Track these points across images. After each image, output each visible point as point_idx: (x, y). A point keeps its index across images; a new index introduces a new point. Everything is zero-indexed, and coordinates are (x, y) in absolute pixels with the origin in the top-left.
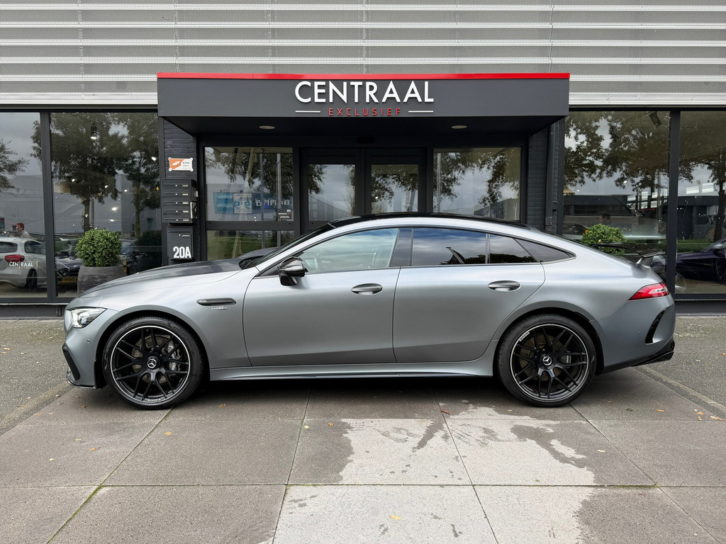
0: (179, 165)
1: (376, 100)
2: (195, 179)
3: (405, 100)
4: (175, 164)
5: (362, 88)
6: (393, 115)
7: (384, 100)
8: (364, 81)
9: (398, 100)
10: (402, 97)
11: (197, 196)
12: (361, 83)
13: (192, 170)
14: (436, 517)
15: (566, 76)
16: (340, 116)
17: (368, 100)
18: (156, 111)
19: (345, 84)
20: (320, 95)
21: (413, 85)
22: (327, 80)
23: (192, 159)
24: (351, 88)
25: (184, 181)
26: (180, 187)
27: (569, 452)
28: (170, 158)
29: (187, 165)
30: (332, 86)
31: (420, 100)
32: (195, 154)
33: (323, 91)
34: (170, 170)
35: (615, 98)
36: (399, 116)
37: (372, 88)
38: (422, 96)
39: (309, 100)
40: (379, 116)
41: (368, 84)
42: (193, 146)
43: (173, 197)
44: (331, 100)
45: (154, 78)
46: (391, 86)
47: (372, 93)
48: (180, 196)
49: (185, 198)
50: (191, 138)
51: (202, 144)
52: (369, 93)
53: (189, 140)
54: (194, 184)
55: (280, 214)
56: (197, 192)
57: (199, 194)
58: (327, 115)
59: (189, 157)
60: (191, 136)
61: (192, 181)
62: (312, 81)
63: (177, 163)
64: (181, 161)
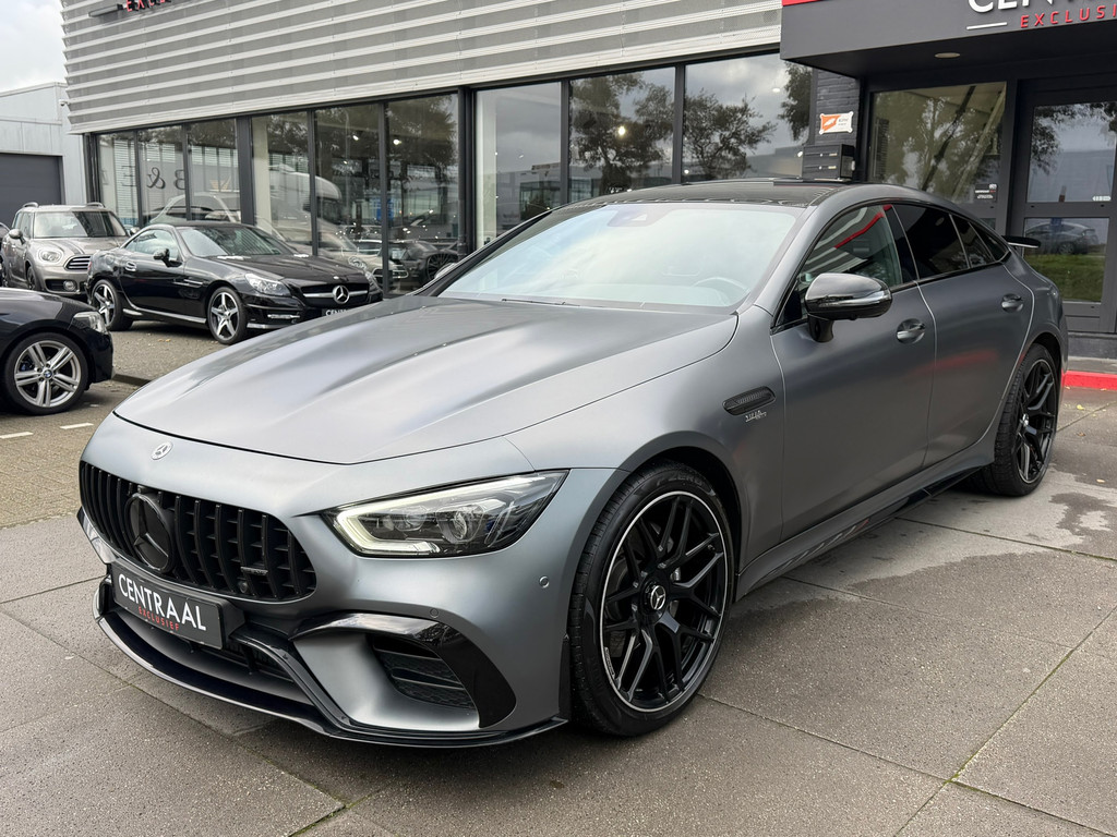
0: (834, 123)
2: (853, 143)
4: (828, 123)
11: (853, 168)
13: (850, 130)
16: (1039, 26)
18: (777, 51)
23: (851, 113)
25: (832, 147)
26: (826, 156)
28: (822, 115)
29: (844, 123)
32: (857, 105)
34: (821, 132)
39: (990, 7)
40: (1108, 18)
42: (856, 93)
43: (817, 172)
44: (1025, 2)
45: (778, 5)
48: (825, 170)
50: (853, 83)
51: (872, 89)
53: (850, 87)
54: (847, 151)
55: (977, 192)
56: (853, 163)
57: (856, 166)
58: (1018, 28)
59: (847, 112)
60: (853, 80)
61: (843, 146)
63: (832, 121)
64: (837, 118)
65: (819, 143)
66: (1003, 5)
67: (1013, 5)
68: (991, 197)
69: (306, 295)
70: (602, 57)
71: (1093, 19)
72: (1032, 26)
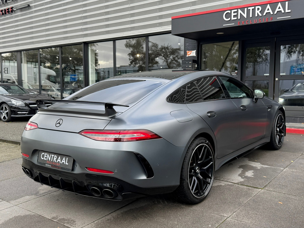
0: (191, 54)
2: (196, 59)
3: (275, 13)
4: (189, 53)
5: (254, 10)
6: (269, 21)
7: (264, 14)
8: (255, 6)
9: (272, 13)
10: (273, 11)
12: (253, 8)
13: (195, 55)
16: (243, 25)
17: (256, 15)
19: (246, 9)
20: (234, 16)
21: (280, 5)
22: (237, 9)
23: (195, 51)
24: (248, 11)
25: (190, 61)
26: (188, 63)
28: (187, 51)
29: (193, 53)
30: (240, 11)
31: (283, 12)
32: (197, 48)
33: (236, 14)
34: (187, 56)
36: (272, 21)
37: (258, 9)
38: (284, 9)
39: (229, 19)
40: (262, 22)
41: (257, 7)
42: (196, 45)
43: (185, 67)
44: (239, 18)
46: (268, 6)
47: (258, 12)
48: (188, 67)
49: (190, 68)
51: (201, 43)
52: (257, 12)
53: (194, 43)
54: (194, 61)
55: (232, 73)
56: (196, 65)
57: (197, 66)
58: (237, 25)
59: (194, 50)
60: (196, 41)
61: (193, 60)
62: (231, 10)
63: (190, 53)
64: (191, 52)
65: (187, 59)
66: (233, 18)
67: (236, 18)
68: (236, 74)
69: (30, 106)
70: (124, 34)
72: (241, 25)
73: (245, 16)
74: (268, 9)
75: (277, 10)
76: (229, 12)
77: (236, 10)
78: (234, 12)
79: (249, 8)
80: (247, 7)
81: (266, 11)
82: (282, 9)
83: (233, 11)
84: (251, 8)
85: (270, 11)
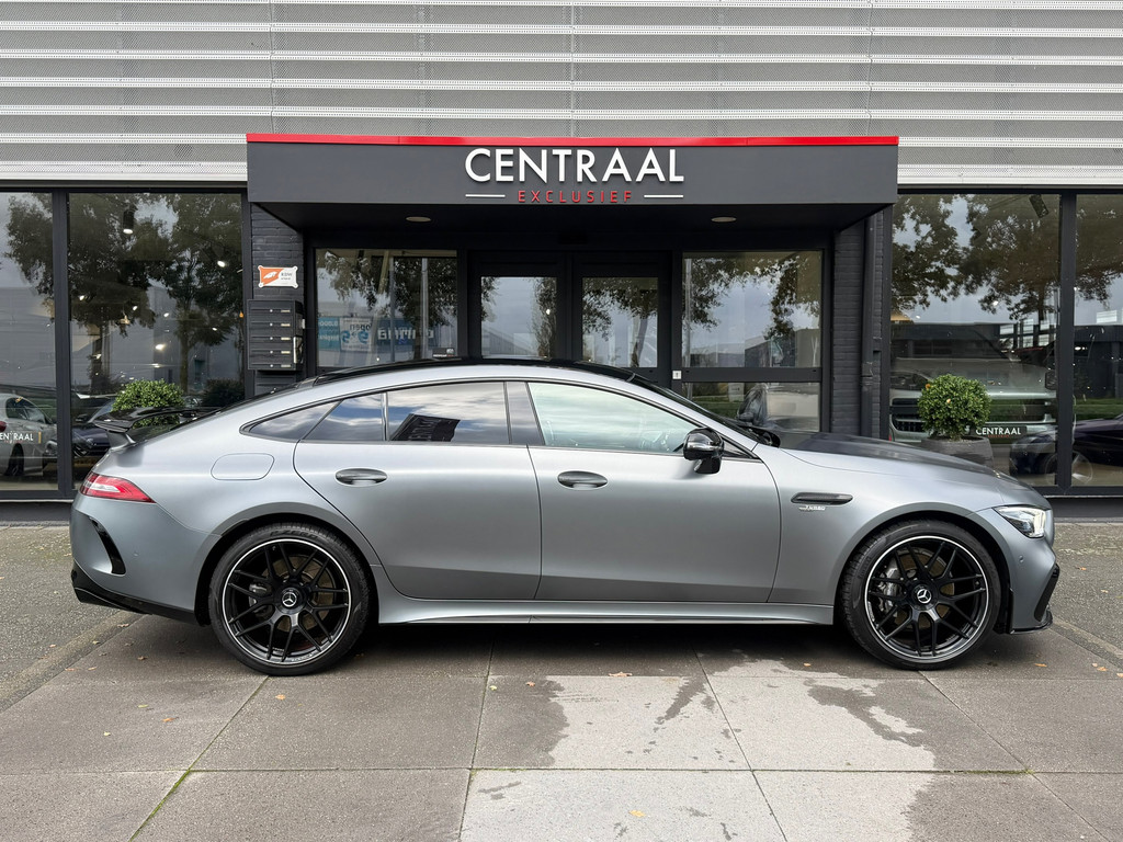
0: (276, 277)
1: (593, 179)
2: (301, 299)
3: (639, 178)
4: (268, 276)
5: (571, 160)
6: (620, 201)
7: (606, 178)
8: (575, 148)
9: (628, 178)
10: (634, 174)
11: (304, 327)
12: (569, 152)
13: (296, 286)
14: (697, 814)
15: (893, 142)
16: (536, 203)
17: (580, 178)
18: (244, 191)
19: (544, 153)
20: (505, 170)
21: (651, 156)
22: (516, 147)
23: (295, 268)
24: (553, 159)
25: (284, 304)
26: (277, 312)
27: (899, 725)
28: (260, 267)
29: (287, 277)
30: (523, 157)
31: (662, 178)
32: (301, 260)
33: (510, 164)
34: (261, 285)
35: (972, 174)
36: (630, 202)
37: (586, 159)
38: (666, 173)
39: (487, 177)
40: (597, 202)
41: (581, 153)
42: (298, 247)
43: (265, 328)
44: (522, 178)
45: (241, 139)
46: (617, 156)
47: (586, 167)
48: (277, 327)
49: (285, 331)
50: (294, 235)
51: (313, 244)
52: (582, 168)
53: (290, 239)
54: (297, 308)
56: (303, 322)
57: (306, 324)
58: (515, 201)
59: (291, 266)
60: (295, 232)
61: (293, 303)
62: (492, 147)
63: (273, 274)
64: (278, 271)
65: (258, 297)
66: (500, 178)
67: (510, 178)
71: (584, 202)
72: (529, 201)
73: (543, 174)
74: (617, 164)
75: (644, 170)
76: (487, 152)
77: (510, 152)
78: (504, 157)
79: (555, 152)
80: (550, 148)
81: (611, 170)
82: (657, 170)
83: (499, 152)
84: (562, 153)
85: (623, 170)
